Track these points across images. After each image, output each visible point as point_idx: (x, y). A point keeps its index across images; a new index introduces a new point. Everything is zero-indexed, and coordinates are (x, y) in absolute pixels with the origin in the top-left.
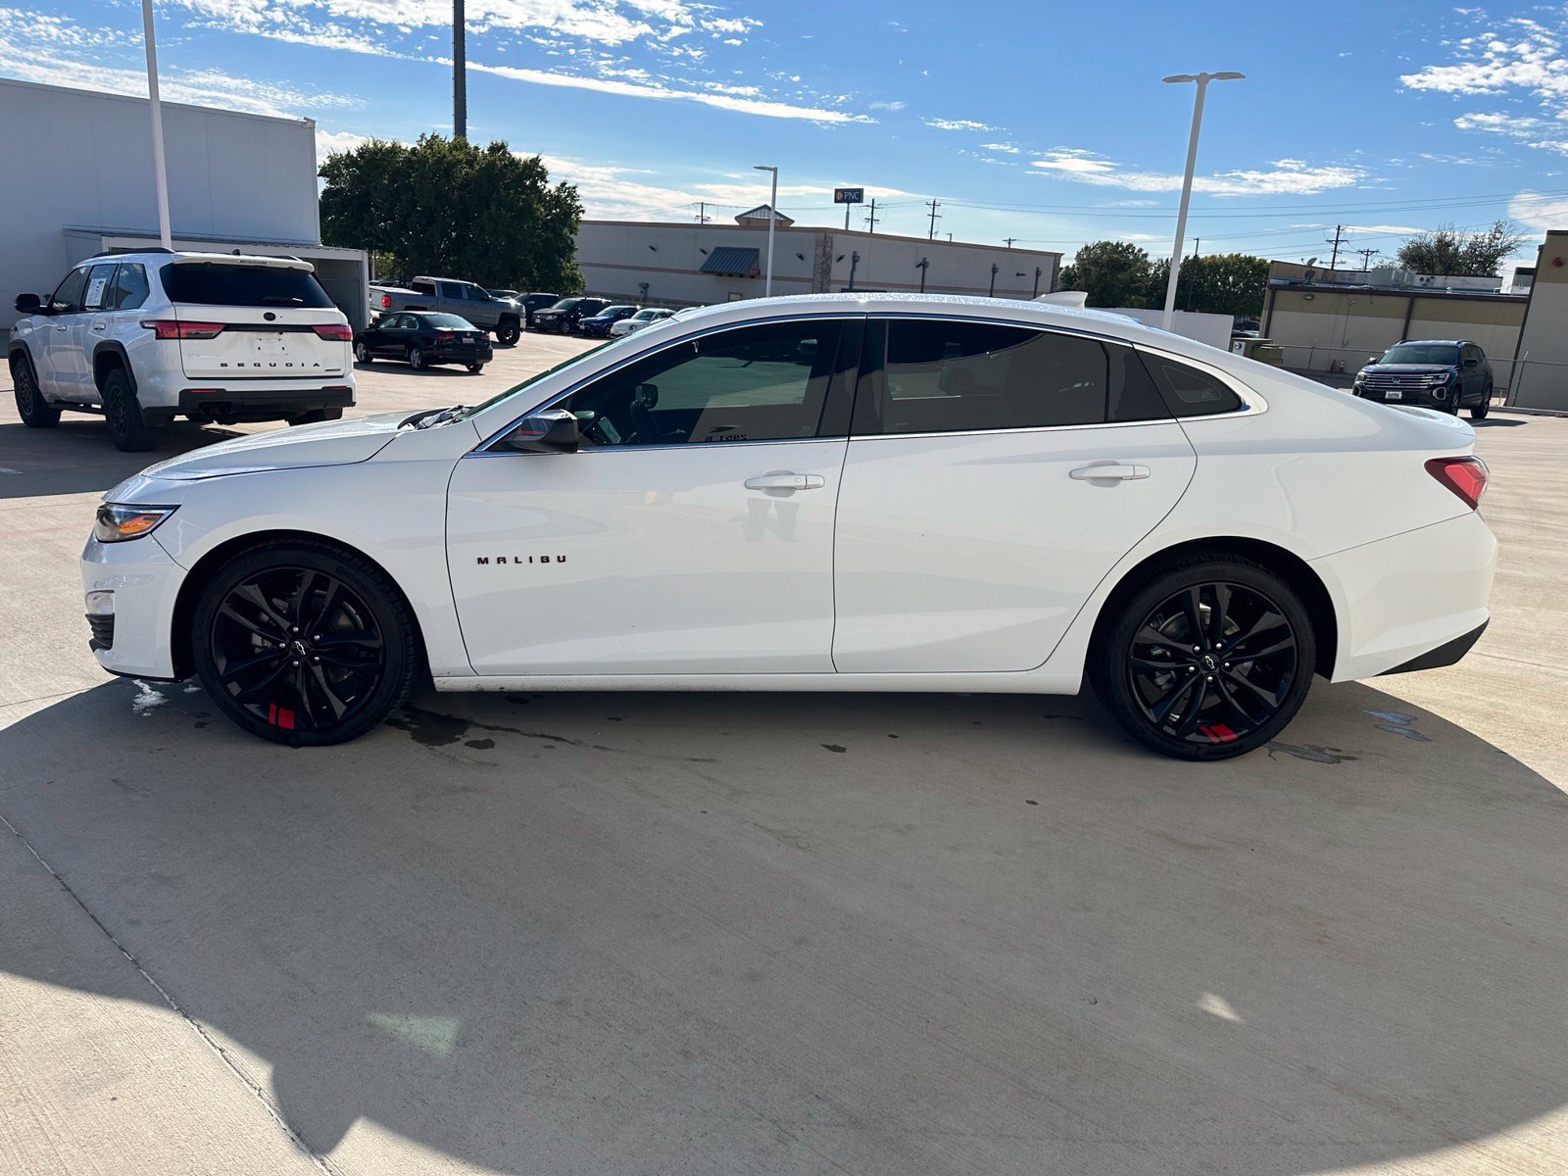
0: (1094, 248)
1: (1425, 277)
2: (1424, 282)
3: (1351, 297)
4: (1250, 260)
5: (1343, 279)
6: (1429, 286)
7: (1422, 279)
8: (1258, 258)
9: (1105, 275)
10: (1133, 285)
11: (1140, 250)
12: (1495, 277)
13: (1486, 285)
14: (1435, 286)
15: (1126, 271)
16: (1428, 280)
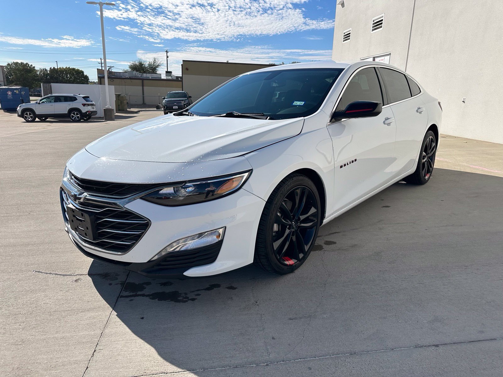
0: (12, 64)
1: (141, 74)
2: (141, 75)
3: (125, 80)
4: (74, 69)
5: (117, 75)
6: (142, 76)
7: (140, 75)
8: (76, 69)
9: (23, 74)
10: (36, 78)
11: (32, 65)
12: (157, 74)
13: (157, 76)
14: (144, 76)
15: (31, 73)
16: (142, 75)
